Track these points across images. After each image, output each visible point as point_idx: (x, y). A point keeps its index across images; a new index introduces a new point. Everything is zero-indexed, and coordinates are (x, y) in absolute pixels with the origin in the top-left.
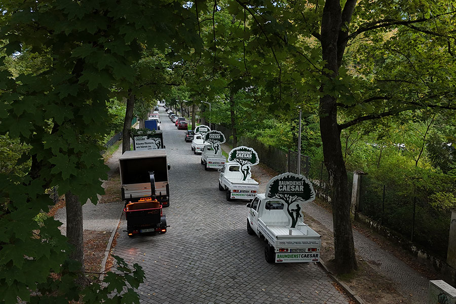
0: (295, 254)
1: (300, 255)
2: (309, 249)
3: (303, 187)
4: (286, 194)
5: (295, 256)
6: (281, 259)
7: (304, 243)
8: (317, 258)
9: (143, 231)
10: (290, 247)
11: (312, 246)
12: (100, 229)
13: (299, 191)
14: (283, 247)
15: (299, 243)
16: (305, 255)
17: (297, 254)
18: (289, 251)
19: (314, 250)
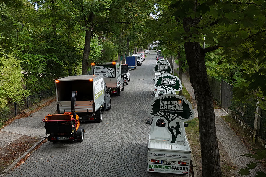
0: (166, 165)
1: (170, 167)
2: (179, 162)
3: (182, 107)
4: (167, 112)
5: (166, 167)
6: (153, 169)
7: (174, 156)
8: (187, 171)
9: (60, 138)
10: (161, 159)
11: (182, 160)
12: (35, 136)
13: (179, 110)
14: (154, 158)
15: (170, 156)
16: (176, 167)
17: (168, 165)
18: (160, 162)
19: (184, 163)
